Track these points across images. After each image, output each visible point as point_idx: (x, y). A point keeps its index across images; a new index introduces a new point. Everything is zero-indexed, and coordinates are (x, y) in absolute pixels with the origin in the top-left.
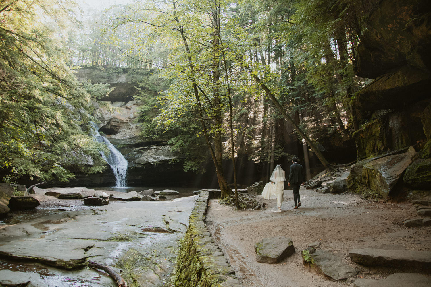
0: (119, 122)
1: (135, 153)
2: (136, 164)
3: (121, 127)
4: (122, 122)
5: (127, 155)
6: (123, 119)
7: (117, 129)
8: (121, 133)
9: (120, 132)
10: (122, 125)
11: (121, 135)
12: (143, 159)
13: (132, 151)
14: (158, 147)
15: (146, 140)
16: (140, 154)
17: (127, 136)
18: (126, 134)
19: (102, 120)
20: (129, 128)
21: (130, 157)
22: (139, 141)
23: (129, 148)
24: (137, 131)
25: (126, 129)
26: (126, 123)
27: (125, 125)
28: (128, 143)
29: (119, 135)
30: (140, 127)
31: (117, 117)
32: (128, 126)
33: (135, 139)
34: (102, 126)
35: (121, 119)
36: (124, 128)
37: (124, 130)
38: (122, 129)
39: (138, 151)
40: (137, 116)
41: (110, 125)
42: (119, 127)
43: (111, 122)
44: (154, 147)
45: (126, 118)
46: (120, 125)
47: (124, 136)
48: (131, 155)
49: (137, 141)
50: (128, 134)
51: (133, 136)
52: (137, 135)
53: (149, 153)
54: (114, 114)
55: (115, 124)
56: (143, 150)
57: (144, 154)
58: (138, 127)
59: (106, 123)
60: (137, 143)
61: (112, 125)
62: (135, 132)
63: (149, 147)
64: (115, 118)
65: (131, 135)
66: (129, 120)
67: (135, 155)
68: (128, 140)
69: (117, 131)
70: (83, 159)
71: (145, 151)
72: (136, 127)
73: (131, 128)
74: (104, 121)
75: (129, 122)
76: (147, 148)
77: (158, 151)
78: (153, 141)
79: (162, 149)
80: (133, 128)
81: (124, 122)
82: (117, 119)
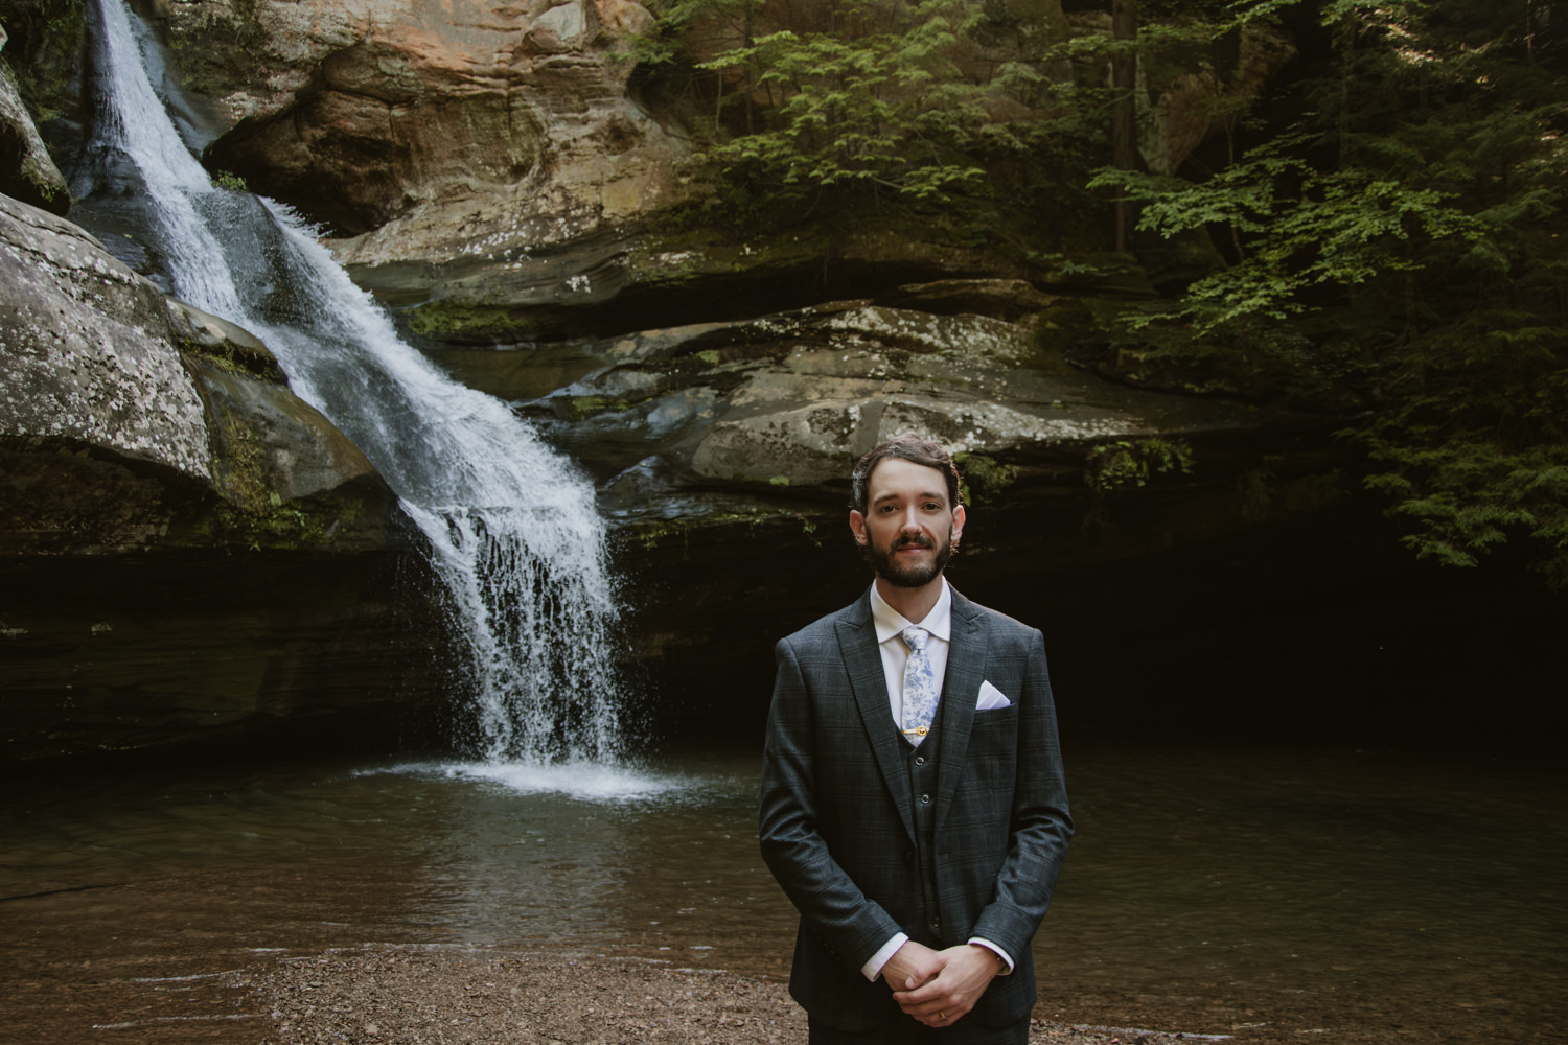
0: (408, 101)
1: (634, 380)
2: (698, 487)
3: (425, 153)
4: (442, 102)
5: (544, 402)
6: (458, 65)
7: (376, 177)
8: (419, 212)
9: (410, 203)
10: (437, 134)
11: (424, 228)
12: (785, 433)
13: (601, 365)
14: (902, 322)
15: (748, 250)
16: (698, 392)
17: (497, 232)
18: (479, 214)
19: (238, 54)
20: (520, 159)
21: (583, 418)
22: (667, 264)
23: (538, 347)
24: (630, 177)
25: (484, 170)
26: (494, 104)
27: (474, 123)
28: (526, 288)
29: (402, 233)
30: (649, 138)
31: (399, 40)
32: (506, 133)
33: (612, 250)
34: (240, 112)
35: (440, 64)
36: (464, 166)
37: (463, 179)
38: (434, 175)
39: (677, 366)
40: (626, 21)
41: (313, 136)
42: (404, 153)
43: (332, 97)
44: (860, 321)
45: (496, 57)
46: (414, 132)
47: (463, 235)
48: (599, 400)
49: (645, 269)
50: (507, 215)
51: (575, 224)
52: (630, 211)
53: (813, 374)
54: (370, 11)
55: (370, 127)
56: (725, 352)
57: (749, 386)
58: (635, 133)
59: (276, 90)
60: (636, 286)
61: (329, 135)
62: (597, 185)
63: (797, 325)
64: (376, 51)
65: (546, 220)
66: (525, 66)
67: (644, 399)
68: (518, 266)
69: (381, 204)
70: (60, 371)
71: (755, 359)
72: (607, 138)
73: (554, 148)
74: (268, 68)
75: (523, 93)
76: (769, 333)
77: (907, 358)
78: (846, 257)
79: (937, 342)
80: (579, 145)
81: (474, 98)
82: (398, 63)
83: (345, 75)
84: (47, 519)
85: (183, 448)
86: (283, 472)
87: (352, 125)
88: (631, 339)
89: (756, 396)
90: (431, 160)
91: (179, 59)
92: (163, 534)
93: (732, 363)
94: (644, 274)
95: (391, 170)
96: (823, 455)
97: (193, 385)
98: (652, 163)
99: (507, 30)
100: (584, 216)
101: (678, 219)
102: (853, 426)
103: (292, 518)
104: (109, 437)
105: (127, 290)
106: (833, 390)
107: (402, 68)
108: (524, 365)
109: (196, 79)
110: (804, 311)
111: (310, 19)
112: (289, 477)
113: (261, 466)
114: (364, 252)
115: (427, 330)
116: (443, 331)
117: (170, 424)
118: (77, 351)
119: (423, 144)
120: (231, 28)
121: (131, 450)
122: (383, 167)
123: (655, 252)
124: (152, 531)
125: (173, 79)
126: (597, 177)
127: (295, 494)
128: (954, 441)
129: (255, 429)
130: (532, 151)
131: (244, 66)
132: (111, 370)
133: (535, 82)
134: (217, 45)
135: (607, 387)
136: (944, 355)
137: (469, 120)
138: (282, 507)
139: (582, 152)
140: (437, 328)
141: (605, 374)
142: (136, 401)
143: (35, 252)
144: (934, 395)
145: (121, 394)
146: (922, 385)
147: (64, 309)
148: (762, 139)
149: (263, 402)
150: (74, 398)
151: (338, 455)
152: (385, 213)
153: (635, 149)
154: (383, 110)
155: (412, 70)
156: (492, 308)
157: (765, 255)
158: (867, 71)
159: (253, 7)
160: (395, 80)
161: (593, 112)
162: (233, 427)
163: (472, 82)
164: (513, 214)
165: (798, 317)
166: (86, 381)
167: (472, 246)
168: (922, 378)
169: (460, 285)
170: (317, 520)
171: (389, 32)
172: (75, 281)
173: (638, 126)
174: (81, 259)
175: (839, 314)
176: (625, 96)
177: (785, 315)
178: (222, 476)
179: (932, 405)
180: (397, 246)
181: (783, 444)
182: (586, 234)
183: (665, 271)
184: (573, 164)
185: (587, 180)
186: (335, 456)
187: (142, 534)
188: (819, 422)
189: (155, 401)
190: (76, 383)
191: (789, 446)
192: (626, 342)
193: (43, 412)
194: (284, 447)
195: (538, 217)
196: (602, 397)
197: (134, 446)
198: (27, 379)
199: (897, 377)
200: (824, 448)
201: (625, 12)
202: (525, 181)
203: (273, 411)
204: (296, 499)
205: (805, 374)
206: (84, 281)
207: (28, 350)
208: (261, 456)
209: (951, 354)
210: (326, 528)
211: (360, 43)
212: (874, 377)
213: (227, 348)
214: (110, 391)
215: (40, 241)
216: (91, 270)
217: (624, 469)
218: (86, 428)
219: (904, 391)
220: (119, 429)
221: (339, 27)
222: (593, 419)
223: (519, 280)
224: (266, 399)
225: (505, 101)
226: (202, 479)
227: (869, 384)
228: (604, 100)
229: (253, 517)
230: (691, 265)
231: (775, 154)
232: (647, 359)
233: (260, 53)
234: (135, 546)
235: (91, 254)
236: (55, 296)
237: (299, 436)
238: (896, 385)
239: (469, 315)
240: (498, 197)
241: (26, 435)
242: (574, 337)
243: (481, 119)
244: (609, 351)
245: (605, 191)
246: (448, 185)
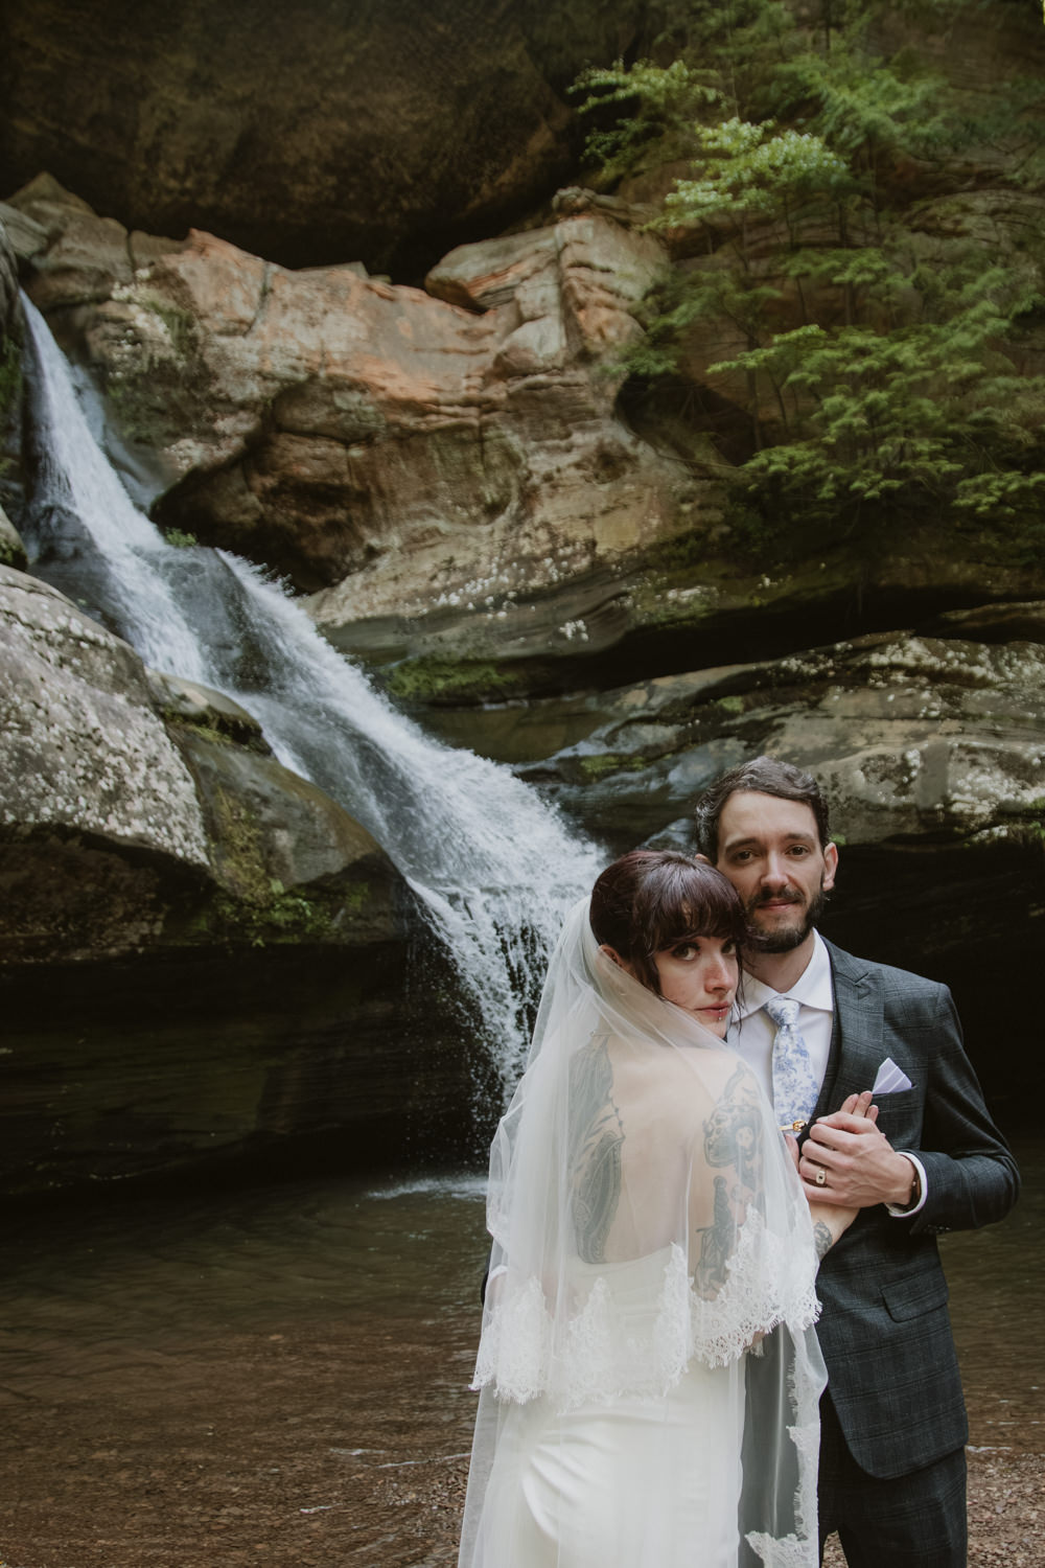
3: (387, 496)
4: (406, 440)
5: (550, 764)
6: (422, 394)
7: (334, 527)
8: (383, 563)
9: (372, 553)
10: (400, 474)
11: (390, 579)
12: (835, 786)
13: (610, 719)
14: (950, 654)
15: (767, 581)
16: (724, 745)
17: (475, 579)
18: (451, 560)
19: (182, 398)
20: (495, 496)
21: (594, 780)
22: (675, 602)
23: (530, 704)
24: (625, 507)
25: (455, 512)
26: (465, 435)
27: (442, 459)
28: (514, 638)
29: (366, 587)
30: (643, 462)
31: (357, 371)
32: (478, 468)
33: (611, 590)
34: (186, 462)
35: (402, 395)
36: (432, 508)
37: (431, 523)
38: (399, 520)
39: (696, 716)
40: (611, 333)
41: (263, 485)
42: (364, 498)
43: (283, 440)
44: (904, 654)
45: (465, 383)
46: (375, 473)
47: (436, 584)
48: (612, 760)
49: (652, 608)
50: (484, 559)
51: (565, 564)
52: (627, 545)
53: (856, 718)
54: (322, 343)
55: (325, 471)
56: (750, 698)
57: (782, 734)
58: (627, 458)
59: (224, 435)
60: (641, 629)
61: (282, 483)
62: (588, 518)
63: (830, 663)
64: (330, 385)
65: (530, 562)
66: (498, 392)
67: (662, 755)
68: (502, 615)
69: (339, 557)
70: (46, 747)
71: (785, 703)
72: (595, 466)
73: (535, 480)
74: (215, 411)
75: (498, 421)
76: (799, 674)
77: (960, 694)
78: (883, 582)
79: (991, 676)
80: (564, 475)
81: (441, 430)
82: (355, 397)
83: (296, 414)
84: (33, 921)
85: (178, 832)
86: (283, 856)
87: (305, 471)
88: (641, 688)
89: (792, 745)
90: (394, 503)
91: (119, 407)
92: (157, 932)
93: (758, 710)
94: (651, 615)
95: (350, 518)
96: (884, 808)
97: (182, 759)
98: (648, 490)
99: (473, 353)
100: (574, 554)
101: (683, 551)
102: (914, 773)
103: (296, 908)
104: (102, 821)
105: (104, 653)
106: (881, 735)
107: (360, 403)
108: (520, 725)
109: (138, 429)
110: (838, 646)
111: (259, 353)
112: (290, 860)
113: (260, 848)
114: (325, 611)
115: (407, 691)
116: (425, 691)
117: (162, 805)
118: (61, 724)
119: (385, 487)
120: (174, 369)
121: (125, 837)
122: (341, 515)
123: (660, 589)
124: (145, 931)
125: (114, 431)
126: (587, 509)
127: (298, 879)
128: (1033, 786)
129: (249, 807)
130: (507, 484)
131: (189, 410)
132: (99, 743)
133: (510, 407)
134: (159, 389)
135: (620, 743)
136: (1000, 690)
137: (436, 456)
138: (284, 895)
139: (568, 483)
140: (418, 688)
141: (616, 730)
142: (127, 779)
143: (8, 613)
144: (997, 735)
145: (110, 771)
146: (982, 724)
147: (45, 677)
148: (789, 451)
149: (255, 776)
150: (62, 778)
151: (341, 833)
152: (344, 567)
153: (628, 475)
154: (340, 451)
155: (371, 403)
156: (477, 663)
157: (788, 585)
158: (911, 365)
159: (197, 345)
160: (353, 416)
161: (578, 438)
162: (225, 805)
163: (438, 413)
164: (491, 558)
165: (831, 654)
166: (75, 756)
167: (447, 597)
168: (981, 716)
169: (441, 640)
170: (321, 909)
171: (344, 363)
172: (51, 644)
173: (630, 450)
174: (55, 620)
175: (880, 648)
176: (613, 416)
177: (819, 653)
178: (219, 863)
179: (1000, 746)
180: (361, 602)
181: (835, 798)
182: (578, 574)
183: (674, 610)
184: (557, 497)
185: (576, 514)
186: (337, 834)
187: (136, 933)
188: (874, 771)
189: (146, 779)
190: (62, 760)
191: (842, 800)
192: (637, 692)
193: (30, 795)
194: (283, 826)
195: (522, 560)
196: (614, 755)
197: (128, 831)
198: (11, 758)
199: (953, 717)
200: (883, 800)
201: (609, 323)
202: (502, 520)
203: (266, 787)
204: (300, 886)
205: (845, 718)
206: (61, 645)
207: (11, 724)
208: (259, 838)
209: (1007, 688)
210: (333, 917)
211: (313, 377)
212: (927, 718)
213: (211, 717)
214: (98, 768)
215: (11, 600)
216: (66, 632)
217: (652, 834)
218: (76, 812)
219: (962, 732)
220: (111, 812)
221: (293, 362)
222: (606, 780)
223: (507, 630)
224: (257, 773)
225: (476, 432)
226: (200, 866)
227: (922, 726)
228: (590, 423)
229: (254, 908)
230: (703, 602)
231: (807, 466)
232: (664, 709)
233: (205, 394)
234: (128, 948)
235: (64, 614)
236: (33, 661)
237: (297, 813)
238: (954, 725)
239: (451, 672)
240: (472, 541)
241: (16, 823)
242: (571, 692)
243: (449, 453)
244: (618, 703)
245: (598, 524)
246: (414, 530)
